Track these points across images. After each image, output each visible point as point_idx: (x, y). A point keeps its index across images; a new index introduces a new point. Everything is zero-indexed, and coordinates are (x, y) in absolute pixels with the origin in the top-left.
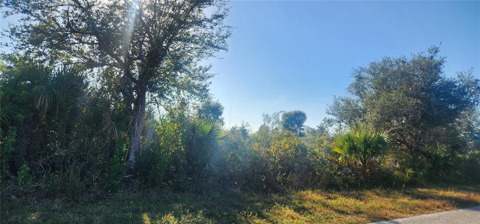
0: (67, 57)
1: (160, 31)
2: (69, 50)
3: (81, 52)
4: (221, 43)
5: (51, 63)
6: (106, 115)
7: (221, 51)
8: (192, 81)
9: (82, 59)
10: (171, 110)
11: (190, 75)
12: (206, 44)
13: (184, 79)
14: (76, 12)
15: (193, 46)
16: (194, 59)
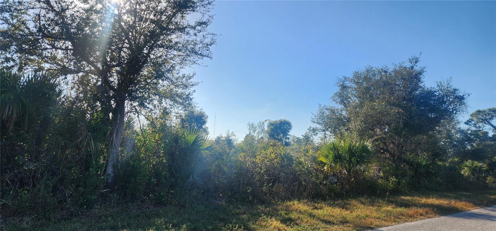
0: (38, 63)
1: (140, 38)
2: (40, 55)
3: (53, 59)
4: (205, 50)
5: (20, 69)
6: (81, 125)
7: (205, 58)
8: (175, 89)
9: (55, 65)
10: (153, 119)
11: (172, 83)
12: (189, 51)
13: (167, 87)
14: (48, 16)
15: (175, 53)
16: (177, 67)
